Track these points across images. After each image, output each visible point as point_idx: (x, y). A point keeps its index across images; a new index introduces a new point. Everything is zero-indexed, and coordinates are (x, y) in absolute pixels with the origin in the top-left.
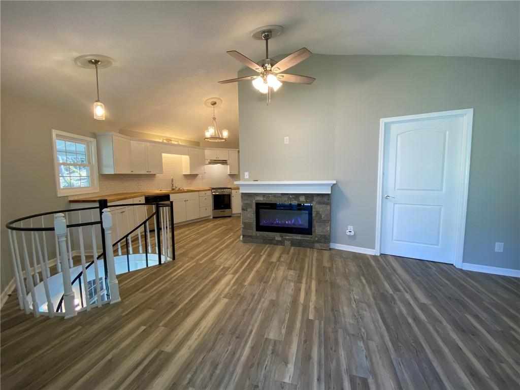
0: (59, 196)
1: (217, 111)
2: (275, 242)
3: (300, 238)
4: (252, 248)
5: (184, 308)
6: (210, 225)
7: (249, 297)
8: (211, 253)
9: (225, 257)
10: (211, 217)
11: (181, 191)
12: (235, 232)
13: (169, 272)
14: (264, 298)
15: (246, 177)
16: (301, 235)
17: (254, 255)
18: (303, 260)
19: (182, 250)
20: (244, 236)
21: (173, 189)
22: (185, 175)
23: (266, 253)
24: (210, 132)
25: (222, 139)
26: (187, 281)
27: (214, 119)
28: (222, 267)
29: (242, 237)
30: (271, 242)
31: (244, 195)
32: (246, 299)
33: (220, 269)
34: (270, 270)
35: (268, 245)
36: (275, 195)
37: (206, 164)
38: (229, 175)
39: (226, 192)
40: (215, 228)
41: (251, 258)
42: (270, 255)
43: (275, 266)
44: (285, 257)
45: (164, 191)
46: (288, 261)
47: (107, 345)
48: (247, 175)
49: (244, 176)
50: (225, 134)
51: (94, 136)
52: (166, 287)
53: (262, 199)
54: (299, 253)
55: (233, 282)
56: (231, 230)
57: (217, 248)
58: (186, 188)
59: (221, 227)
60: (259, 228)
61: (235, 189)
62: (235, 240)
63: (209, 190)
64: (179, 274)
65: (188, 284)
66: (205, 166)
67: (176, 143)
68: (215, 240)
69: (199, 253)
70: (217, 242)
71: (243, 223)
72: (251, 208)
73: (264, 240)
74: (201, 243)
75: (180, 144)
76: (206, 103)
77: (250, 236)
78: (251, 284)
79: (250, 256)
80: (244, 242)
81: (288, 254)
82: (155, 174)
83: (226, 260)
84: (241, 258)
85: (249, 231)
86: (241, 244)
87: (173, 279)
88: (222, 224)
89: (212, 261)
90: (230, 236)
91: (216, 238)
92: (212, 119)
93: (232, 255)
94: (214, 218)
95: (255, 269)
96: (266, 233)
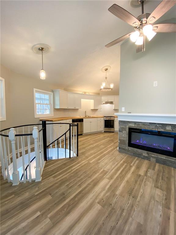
0: (35, 117)
1: (108, 74)
2: (142, 157)
3: (164, 158)
4: (125, 158)
5: (68, 204)
6: (102, 136)
7: (118, 212)
8: (98, 156)
9: (106, 161)
10: (103, 132)
11: (89, 117)
12: (115, 143)
13: (72, 165)
14: (132, 217)
15: (123, 111)
16: (166, 156)
17: (126, 164)
18: (169, 179)
19: (84, 150)
20: (119, 148)
21: (86, 116)
22: (92, 110)
23: (135, 165)
24: (103, 85)
25: (110, 88)
26: (79, 176)
27: (106, 78)
28: (102, 170)
29: (118, 148)
30: (139, 156)
31: (121, 122)
32: (115, 212)
33: (100, 172)
34: (138, 183)
35: (137, 158)
36: (144, 124)
37: (102, 104)
38: (114, 109)
39: (112, 119)
40: (104, 138)
41: (124, 166)
42: (138, 167)
43: (143, 180)
44: (150, 173)
45: (81, 117)
46: (155, 177)
47: (15, 220)
48: (123, 109)
49: (122, 110)
50: (112, 86)
51: (53, 91)
52: (66, 178)
53: (134, 126)
54: (164, 170)
55: (108, 187)
56: (112, 141)
57: (102, 153)
58: (92, 116)
59: (107, 138)
60: (130, 145)
61: (116, 117)
62: (114, 149)
63: (103, 117)
64: (76, 169)
65: (79, 179)
66: (102, 105)
67: (88, 94)
68: (102, 146)
69: (92, 154)
70: (103, 148)
71: (119, 140)
72: (125, 131)
73: (134, 154)
74: (95, 147)
75: (90, 94)
76: (102, 70)
77: (124, 149)
78: (121, 195)
79: (123, 165)
80: (120, 152)
81: (154, 169)
82: (78, 109)
83: (106, 164)
84: (117, 165)
85: (123, 145)
86: (117, 153)
87: (72, 171)
88: (108, 137)
89: (97, 163)
90: (111, 146)
91: (103, 145)
92: (105, 78)
93: (111, 161)
94: (104, 132)
95: (126, 179)
96: (136, 149)
